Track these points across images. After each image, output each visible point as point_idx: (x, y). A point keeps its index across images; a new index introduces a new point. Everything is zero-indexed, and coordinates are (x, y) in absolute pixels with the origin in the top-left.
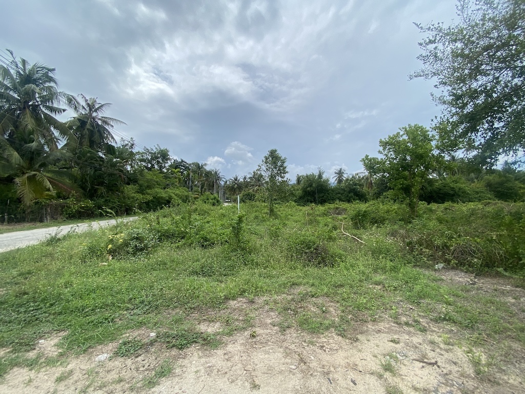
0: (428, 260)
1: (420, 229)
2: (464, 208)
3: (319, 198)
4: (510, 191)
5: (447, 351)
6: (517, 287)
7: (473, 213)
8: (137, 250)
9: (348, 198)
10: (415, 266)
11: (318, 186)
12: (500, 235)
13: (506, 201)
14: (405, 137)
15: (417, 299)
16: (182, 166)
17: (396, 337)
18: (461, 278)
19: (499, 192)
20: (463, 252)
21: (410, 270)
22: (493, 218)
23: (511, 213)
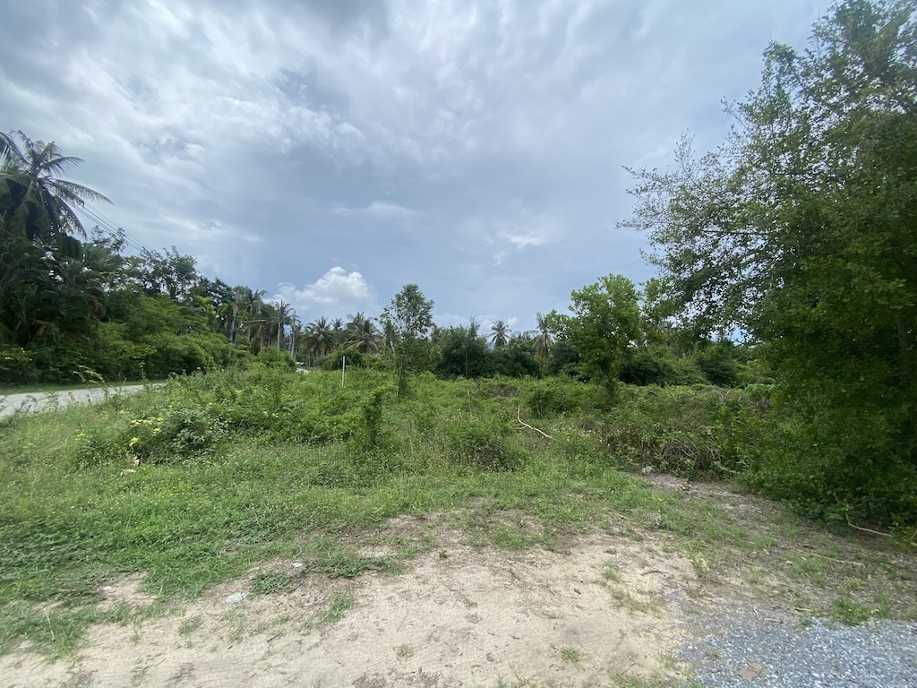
0: (634, 462)
1: (622, 420)
2: (672, 393)
3: (470, 367)
4: (727, 372)
5: (666, 558)
6: (735, 493)
7: (684, 400)
8: (192, 448)
9: (513, 370)
10: (619, 470)
11: (469, 348)
12: (716, 430)
13: (722, 386)
14: (605, 291)
15: (628, 507)
16: (216, 292)
17: (612, 547)
18: (673, 484)
19: (712, 372)
20: (675, 451)
21: (614, 474)
22: (707, 408)
23: (727, 403)
